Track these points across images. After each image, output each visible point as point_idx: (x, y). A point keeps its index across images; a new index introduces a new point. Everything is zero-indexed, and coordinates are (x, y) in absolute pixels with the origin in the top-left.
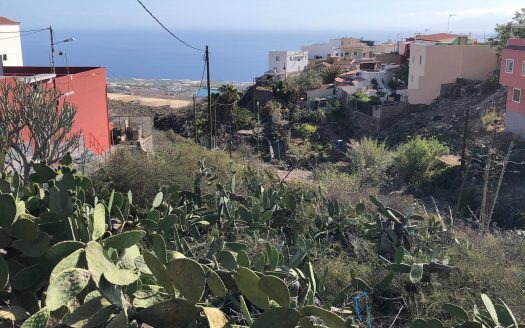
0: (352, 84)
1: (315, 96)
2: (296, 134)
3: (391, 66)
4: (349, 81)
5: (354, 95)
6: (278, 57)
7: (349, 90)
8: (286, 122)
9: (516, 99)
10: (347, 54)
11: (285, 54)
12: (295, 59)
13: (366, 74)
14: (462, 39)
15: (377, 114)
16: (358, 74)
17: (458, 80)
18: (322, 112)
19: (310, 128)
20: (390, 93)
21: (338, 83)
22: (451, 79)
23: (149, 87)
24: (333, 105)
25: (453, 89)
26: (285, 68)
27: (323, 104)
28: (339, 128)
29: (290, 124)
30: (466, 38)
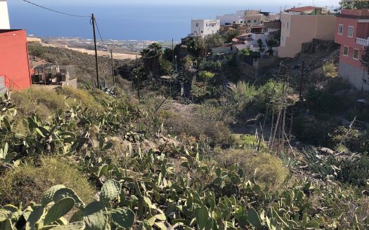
0: (244, 43)
1: (217, 52)
2: (200, 79)
3: (273, 30)
4: (242, 41)
5: (243, 51)
6: (197, 24)
7: (240, 47)
8: (194, 70)
9: (345, 53)
10: (249, 21)
11: (202, 21)
12: (210, 25)
13: (254, 36)
14: (317, 10)
15: (256, 64)
16: (249, 36)
17: (314, 39)
18: (219, 63)
19: (209, 74)
20: (268, 49)
21: (234, 43)
22: (309, 40)
23: (120, 46)
24: (228, 58)
25: (310, 47)
26: (202, 32)
27: (221, 58)
28: (231, 74)
29: (197, 72)
30: (321, 9)
